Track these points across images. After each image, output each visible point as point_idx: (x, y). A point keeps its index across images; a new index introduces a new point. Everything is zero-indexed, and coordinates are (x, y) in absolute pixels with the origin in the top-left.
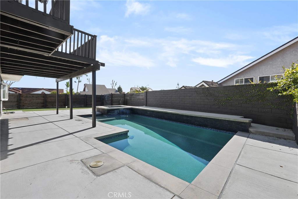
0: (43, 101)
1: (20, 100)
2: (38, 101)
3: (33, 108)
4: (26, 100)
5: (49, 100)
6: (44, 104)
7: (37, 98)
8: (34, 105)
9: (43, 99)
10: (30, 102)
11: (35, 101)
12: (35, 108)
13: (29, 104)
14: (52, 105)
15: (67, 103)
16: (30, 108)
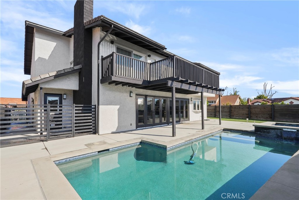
0: (247, 112)
1: (231, 111)
2: (244, 112)
3: (240, 118)
4: (235, 111)
5: (253, 111)
6: (249, 115)
7: (242, 109)
8: (241, 115)
9: (248, 110)
10: (238, 113)
11: (241, 112)
12: (241, 118)
13: (237, 115)
14: (257, 117)
15: (274, 115)
16: (237, 118)
